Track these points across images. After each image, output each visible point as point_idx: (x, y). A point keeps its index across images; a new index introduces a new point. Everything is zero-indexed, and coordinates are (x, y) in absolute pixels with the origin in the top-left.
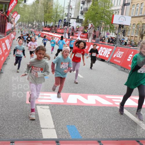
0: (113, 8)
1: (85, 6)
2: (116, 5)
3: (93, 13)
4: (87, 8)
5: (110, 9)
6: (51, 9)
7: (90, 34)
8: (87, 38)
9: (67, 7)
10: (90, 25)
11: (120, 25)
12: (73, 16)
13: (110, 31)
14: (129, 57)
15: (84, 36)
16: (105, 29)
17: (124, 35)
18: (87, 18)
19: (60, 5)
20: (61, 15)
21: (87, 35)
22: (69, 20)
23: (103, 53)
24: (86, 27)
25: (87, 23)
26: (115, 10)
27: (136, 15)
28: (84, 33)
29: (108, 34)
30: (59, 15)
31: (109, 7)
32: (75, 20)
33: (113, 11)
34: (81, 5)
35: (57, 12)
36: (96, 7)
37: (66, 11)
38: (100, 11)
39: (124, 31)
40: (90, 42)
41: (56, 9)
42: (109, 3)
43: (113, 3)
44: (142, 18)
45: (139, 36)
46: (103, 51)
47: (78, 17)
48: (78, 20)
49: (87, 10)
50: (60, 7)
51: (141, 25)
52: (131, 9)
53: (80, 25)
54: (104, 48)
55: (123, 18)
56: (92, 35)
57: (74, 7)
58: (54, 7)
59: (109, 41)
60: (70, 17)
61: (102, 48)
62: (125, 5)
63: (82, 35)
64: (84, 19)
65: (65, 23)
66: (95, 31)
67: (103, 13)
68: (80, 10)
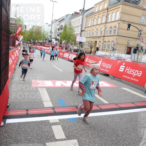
0: (75, 33)
1: (60, 31)
2: (76, 31)
3: (65, 35)
4: (61, 33)
5: (73, 33)
6: (41, 33)
7: (64, 47)
8: (62, 49)
9: (50, 32)
10: (63, 42)
11: (80, 42)
12: (53, 37)
13: (74, 45)
14: (86, 60)
15: (60, 48)
16: (72, 44)
17: (82, 48)
18: (61, 38)
19: (46, 30)
20: (47, 36)
21: (62, 47)
22: (51, 39)
23: (72, 57)
24: (61, 43)
25: (61, 40)
26: (76, 34)
27: (88, 37)
28: (60, 46)
29: (73, 47)
30: (45, 36)
31: (73, 32)
32: (55, 39)
33: (75, 34)
34: (58, 31)
35: (44, 35)
36: (66, 32)
37: (49, 34)
38: (68, 34)
39: (82, 45)
40: (64, 51)
41: (44, 33)
42: (73, 30)
43: (75, 30)
44: (91, 38)
45: (90, 48)
46: (72, 56)
47: (56, 37)
48: (56, 39)
49: (61, 34)
50: (46, 31)
51: (90, 42)
52: (85, 33)
53: (57, 42)
54: (72, 55)
55: (81, 38)
56: (65, 48)
57: (53, 32)
58: (42, 32)
59: (74, 51)
60: (52, 37)
61: (71, 55)
62: (82, 31)
63: (59, 48)
64: (59, 39)
65: (49, 41)
66: (66, 45)
67: (70, 35)
68: (57, 34)
